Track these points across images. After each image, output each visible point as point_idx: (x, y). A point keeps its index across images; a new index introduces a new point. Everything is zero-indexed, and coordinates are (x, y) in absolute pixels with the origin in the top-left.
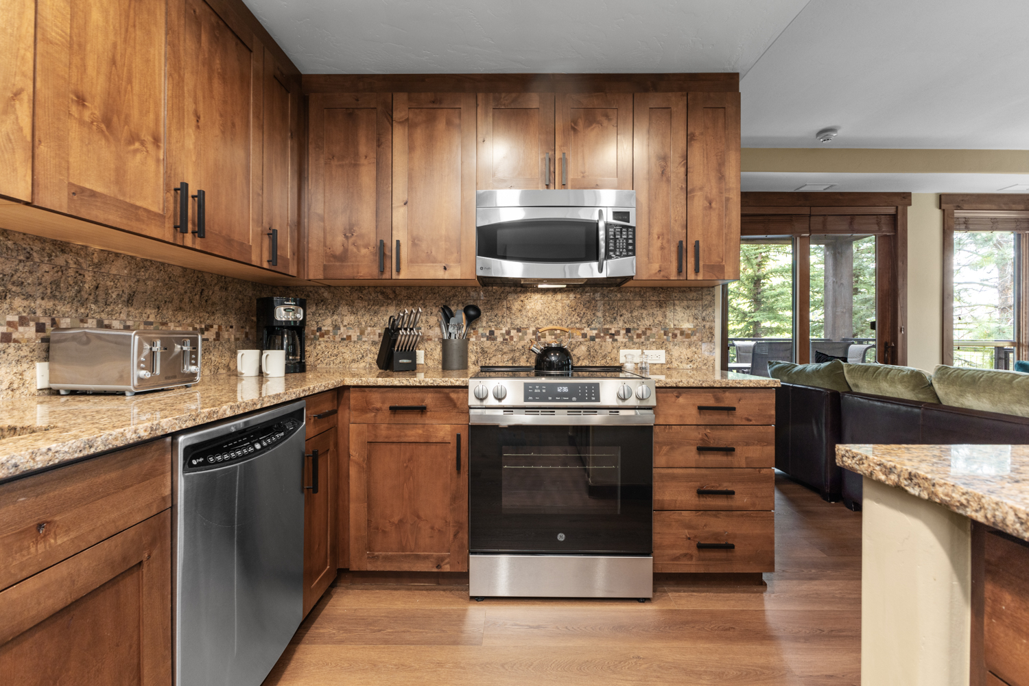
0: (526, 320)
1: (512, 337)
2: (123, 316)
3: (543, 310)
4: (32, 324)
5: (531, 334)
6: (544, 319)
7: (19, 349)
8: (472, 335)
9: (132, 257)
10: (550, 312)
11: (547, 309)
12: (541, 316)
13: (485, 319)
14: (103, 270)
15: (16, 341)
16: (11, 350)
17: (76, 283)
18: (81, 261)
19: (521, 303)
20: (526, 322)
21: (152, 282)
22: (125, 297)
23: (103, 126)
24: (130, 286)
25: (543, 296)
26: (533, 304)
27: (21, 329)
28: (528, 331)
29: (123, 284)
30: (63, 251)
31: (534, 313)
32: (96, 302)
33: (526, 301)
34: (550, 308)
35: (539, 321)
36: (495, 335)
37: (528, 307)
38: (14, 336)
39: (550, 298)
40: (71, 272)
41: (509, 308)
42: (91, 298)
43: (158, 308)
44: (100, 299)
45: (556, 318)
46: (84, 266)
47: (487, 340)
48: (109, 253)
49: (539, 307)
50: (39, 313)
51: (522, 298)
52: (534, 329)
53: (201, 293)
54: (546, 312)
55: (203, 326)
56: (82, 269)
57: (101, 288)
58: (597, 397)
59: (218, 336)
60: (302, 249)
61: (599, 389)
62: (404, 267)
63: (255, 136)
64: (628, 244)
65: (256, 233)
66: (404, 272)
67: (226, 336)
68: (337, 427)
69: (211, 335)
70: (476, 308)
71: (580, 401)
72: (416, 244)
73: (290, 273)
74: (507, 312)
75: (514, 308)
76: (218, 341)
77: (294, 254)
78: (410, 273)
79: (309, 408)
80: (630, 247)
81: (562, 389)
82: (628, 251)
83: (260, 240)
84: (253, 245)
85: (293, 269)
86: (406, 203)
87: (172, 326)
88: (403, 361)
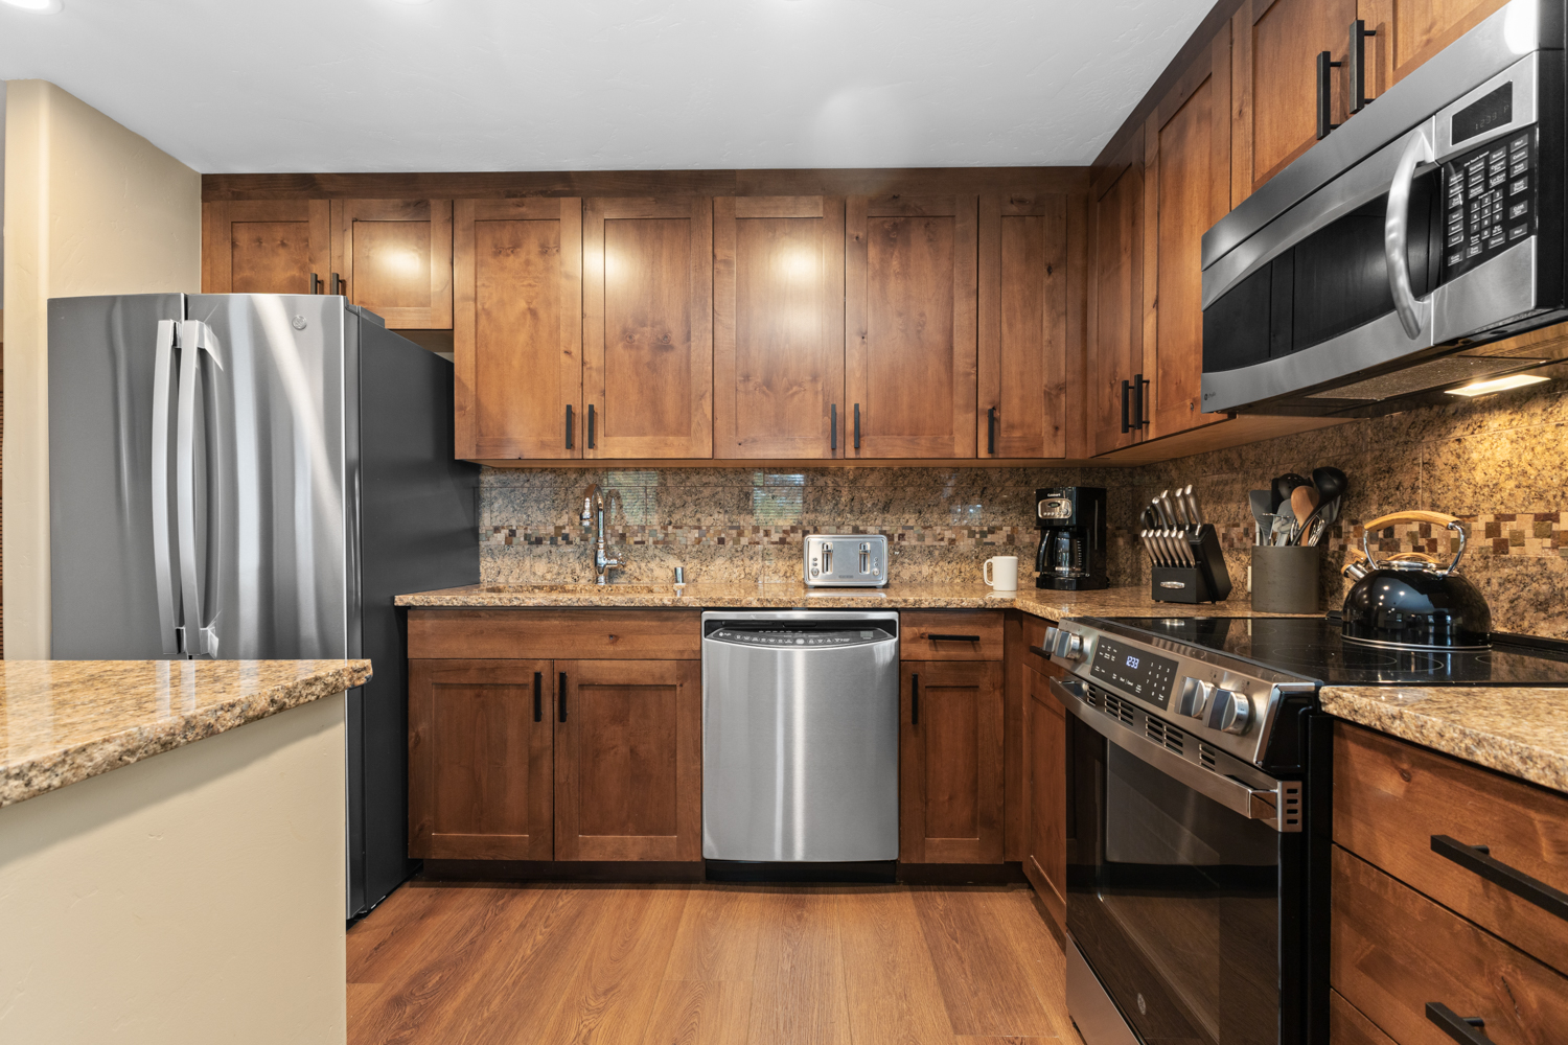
0: (1469, 492)
1: (1435, 541)
2: (879, 522)
3: (1515, 461)
4: (800, 531)
5: (1483, 534)
6: (1518, 487)
7: (791, 549)
8: (1351, 536)
9: (888, 469)
10: (1538, 463)
11: (1528, 456)
12: (1510, 477)
13: (1375, 497)
14: (858, 484)
15: (789, 543)
16: (785, 550)
17: (833, 498)
18: (837, 479)
19: (1455, 446)
20: (1468, 501)
21: (912, 489)
22: (880, 505)
23: (765, 388)
24: (886, 495)
25: (1518, 417)
26: (1487, 444)
27: (792, 535)
28: (1474, 525)
29: (879, 494)
30: (823, 475)
31: (1491, 471)
32: (851, 512)
33: (1469, 438)
34: (1539, 449)
35: (1505, 494)
36: (1396, 536)
37: (1475, 456)
38: (788, 540)
39: (1536, 421)
40: (830, 490)
41: (1429, 465)
42: (847, 508)
43: (920, 512)
44: (855, 509)
45: (1556, 481)
46: (841, 484)
47: (1381, 549)
48: (864, 469)
49: (1504, 451)
50: (805, 523)
51: (1458, 433)
52: (1490, 518)
53: (982, 493)
54: (1524, 464)
55: (985, 529)
56: (839, 486)
57: (856, 500)
58: (1167, 695)
59: (1011, 539)
60: (1084, 416)
61: (1172, 677)
62: (1152, 418)
63: (963, 308)
64: (1509, 201)
65: (964, 420)
66: (1152, 427)
67: (1027, 539)
68: (1004, 664)
69: (999, 538)
70: (1335, 472)
71: (1144, 696)
72: (1165, 374)
73: (1046, 455)
74: (1423, 475)
75: (1439, 463)
76: (1011, 546)
77: (1057, 429)
78: (1158, 426)
79: (913, 624)
80: (1518, 210)
81: (1133, 662)
82: (1508, 224)
83: (971, 427)
84: (957, 436)
85: (1053, 450)
86: (1157, 303)
87: (938, 530)
88: (1168, 584)
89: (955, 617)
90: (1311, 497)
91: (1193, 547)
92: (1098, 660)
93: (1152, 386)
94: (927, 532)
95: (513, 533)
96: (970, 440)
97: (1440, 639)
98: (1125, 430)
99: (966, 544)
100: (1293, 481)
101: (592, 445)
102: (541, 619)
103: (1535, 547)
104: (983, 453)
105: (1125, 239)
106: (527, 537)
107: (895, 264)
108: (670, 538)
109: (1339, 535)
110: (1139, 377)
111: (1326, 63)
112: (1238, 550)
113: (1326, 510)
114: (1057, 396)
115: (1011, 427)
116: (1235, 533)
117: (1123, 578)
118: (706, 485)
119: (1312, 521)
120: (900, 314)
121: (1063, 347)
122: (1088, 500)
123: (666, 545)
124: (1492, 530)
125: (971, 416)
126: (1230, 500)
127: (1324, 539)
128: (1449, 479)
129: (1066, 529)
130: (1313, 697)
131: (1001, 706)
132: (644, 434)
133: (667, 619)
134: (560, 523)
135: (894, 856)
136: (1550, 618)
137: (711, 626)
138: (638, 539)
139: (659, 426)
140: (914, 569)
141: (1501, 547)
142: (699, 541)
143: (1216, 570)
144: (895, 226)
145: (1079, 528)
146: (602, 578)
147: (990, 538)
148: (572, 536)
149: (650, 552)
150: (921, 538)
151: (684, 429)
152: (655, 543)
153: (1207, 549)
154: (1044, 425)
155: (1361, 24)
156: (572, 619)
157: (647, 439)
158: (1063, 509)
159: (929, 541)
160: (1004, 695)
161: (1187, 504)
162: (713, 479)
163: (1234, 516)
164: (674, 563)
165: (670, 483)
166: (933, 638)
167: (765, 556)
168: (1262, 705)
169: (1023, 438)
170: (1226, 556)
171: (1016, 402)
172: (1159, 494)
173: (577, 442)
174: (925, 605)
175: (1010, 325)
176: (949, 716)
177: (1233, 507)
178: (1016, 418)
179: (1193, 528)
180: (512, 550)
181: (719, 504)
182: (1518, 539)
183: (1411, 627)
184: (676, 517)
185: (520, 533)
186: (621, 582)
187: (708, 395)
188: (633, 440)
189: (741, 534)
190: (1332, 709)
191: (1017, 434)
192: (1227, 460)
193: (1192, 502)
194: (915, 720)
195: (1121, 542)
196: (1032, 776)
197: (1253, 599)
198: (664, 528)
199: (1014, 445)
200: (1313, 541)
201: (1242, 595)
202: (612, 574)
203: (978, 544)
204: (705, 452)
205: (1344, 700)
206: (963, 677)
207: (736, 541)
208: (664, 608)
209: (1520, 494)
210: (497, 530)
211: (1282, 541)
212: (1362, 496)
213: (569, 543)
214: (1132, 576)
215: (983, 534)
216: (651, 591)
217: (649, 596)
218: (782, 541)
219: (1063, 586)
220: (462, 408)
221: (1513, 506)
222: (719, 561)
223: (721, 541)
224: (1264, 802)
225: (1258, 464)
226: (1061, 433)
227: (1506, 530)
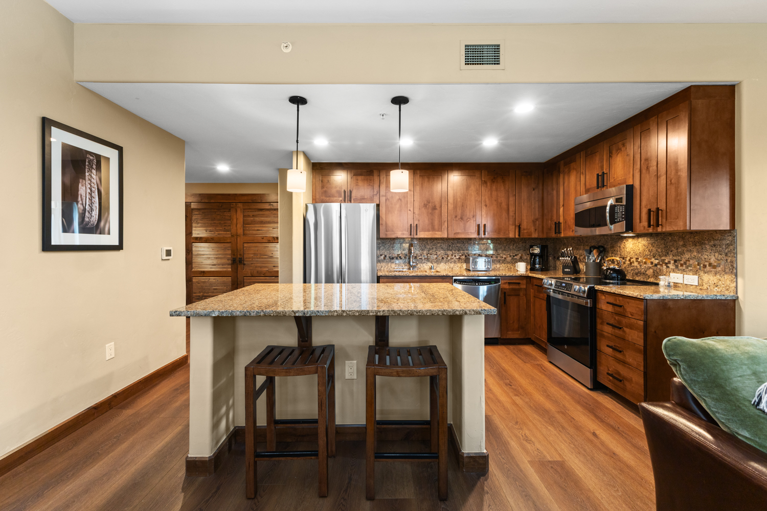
3: (633, 248)
5: (628, 261)
10: (635, 249)
12: (631, 251)
13: (610, 253)
28: (627, 259)
31: (629, 249)
35: (631, 254)
37: (627, 246)
45: (639, 252)
47: (609, 264)
52: (629, 258)
58: (571, 289)
59: (521, 258)
60: (543, 227)
61: (572, 286)
62: (562, 232)
63: (512, 199)
64: (623, 215)
65: (512, 228)
66: (562, 234)
67: (525, 258)
68: (526, 289)
69: (518, 257)
70: (603, 247)
71: (567, 290)
72: (565, 222)
73: (533, 237)
74: (619, 249)
75: (621, 246)
76: (521, 260)
77: (536, 230)
78: (564, 234)
79: (504, 280)
80: (623, 216)
81: (564, 285)
82: (622, 218)
83: (514, 230)
84: (510, 232)
85: (535, 235)
86: (563, 205)
87: (501, 255)
88: (565, 270)
89: (514, 278)
90: (598, 251)
91: (572, 262)
92: (556, 285)
93: (562, 224)
94: (498, 256)
95: (385, 256)
96: (513, 233)
97: (618, 280)
98: (555, 233)
99: (509, 259)
100: (594, 248)
101: (417, 235)
102: (413, 279)
103: (636, 264)
104: (517, 236)
105: (555, 186)
106: (389, 257)
107: (494, 187)
108: (429, 257)
109: (604, 260)
110: (559, 222)
111: (598, 175)
112: (582, 262)
113: (601, 254)
114: (536, 222)
115: (524, 229)
116: (581, 258)
117: (551, 268)
118: (438, 243)
119: (598, 256)
120: (496, 201)
121: (537, 209)
122: (543, 248)
123: (428, 259)
124: (630, 260)
125: (514, 227)
126: (580, 250)
127: (601, 260)
128: (623, 250)
129: (538, 256)
130: (594, 287)
131: (525, 299)
132: (429, 231)
133: (444, 279)
134: (399, 253)
135: (500, 337)
136: (638, 276)
137: (455, 280)
138: (420, 258)
139: (433, 229)
140: (495, 266)
141: (631, 263)
142: (437, 258)
143: (577, 267)
144: (494, 178)
145: (541, 256)
146: (411, 268)
147: (515, 257)
148: (402, 257)
149: (423, 261)
150: (497, 257)
151: (440, 230)
152: (425, 259)
153: (575, 262)
154: (532, 229)
155: (604, 172)
156: (421, 279)
157: (431, 232)
158: (537, 251)
159: (499, 258)
160: (526, 297)
161: (570, 252)
162: (440, 241)
163: (581, 253)
164: (430, 264)
165: (429, 242)
166: (509, 283)
167: (455, 262)
168: (586, 289)
169: (527, 232)
170: (579, 263)
171: (525, 223)
172: (563, 249)
173: (412, 233)
174: (507, 275)
175: (524, 203)
176: (513, 302)
177: (581, 251)
178: (525, 227)
179: (572, 257)
180: (385, 261)
181: (442, 248)
182: (633, 262)
183: (613, 279)
184: (430, 252)
185: (388, 256)
186: (416, 269)
187: (446, 221)
188: (427, 233)
189: (448, 256)
190: (596, 289)
191: (525, 231)
192: (579, 240)
193: (572, 251)
194: (505, 303)
195: (551, 258)
196: (534, 316)
197: (585, 273)
198: (427, 255)
199: (525, 235)
200: (598, 261)
201: (583, 272)
202: (414, 267)
203: (512, 259)
204: (446, 236)
205: (598, 287)
206: (516, 293)
207: (447, 258)
208: (444, 276)
209: (634, 254)
210: (381, 255)
211: (592, 261)
212: (608, 252)
213: (401, 259)
214: (554, 268)
215: (514, 256)
216: (426, 272)
217: (425, 273)
218: (459, 258)
219: (537, 270)
220: (382, 224)
221: (633, 256)
222: (442, 264)
223: (443, 258)
224: (587, 303)
225: (587, 242)
226: (537, 231)
227: (632, 260)
